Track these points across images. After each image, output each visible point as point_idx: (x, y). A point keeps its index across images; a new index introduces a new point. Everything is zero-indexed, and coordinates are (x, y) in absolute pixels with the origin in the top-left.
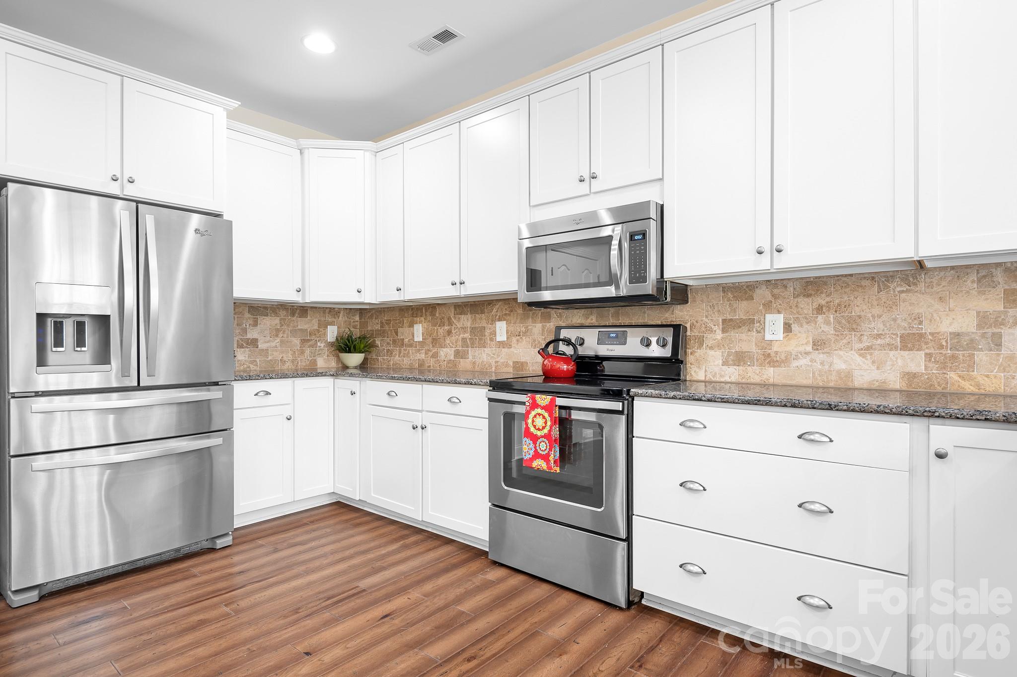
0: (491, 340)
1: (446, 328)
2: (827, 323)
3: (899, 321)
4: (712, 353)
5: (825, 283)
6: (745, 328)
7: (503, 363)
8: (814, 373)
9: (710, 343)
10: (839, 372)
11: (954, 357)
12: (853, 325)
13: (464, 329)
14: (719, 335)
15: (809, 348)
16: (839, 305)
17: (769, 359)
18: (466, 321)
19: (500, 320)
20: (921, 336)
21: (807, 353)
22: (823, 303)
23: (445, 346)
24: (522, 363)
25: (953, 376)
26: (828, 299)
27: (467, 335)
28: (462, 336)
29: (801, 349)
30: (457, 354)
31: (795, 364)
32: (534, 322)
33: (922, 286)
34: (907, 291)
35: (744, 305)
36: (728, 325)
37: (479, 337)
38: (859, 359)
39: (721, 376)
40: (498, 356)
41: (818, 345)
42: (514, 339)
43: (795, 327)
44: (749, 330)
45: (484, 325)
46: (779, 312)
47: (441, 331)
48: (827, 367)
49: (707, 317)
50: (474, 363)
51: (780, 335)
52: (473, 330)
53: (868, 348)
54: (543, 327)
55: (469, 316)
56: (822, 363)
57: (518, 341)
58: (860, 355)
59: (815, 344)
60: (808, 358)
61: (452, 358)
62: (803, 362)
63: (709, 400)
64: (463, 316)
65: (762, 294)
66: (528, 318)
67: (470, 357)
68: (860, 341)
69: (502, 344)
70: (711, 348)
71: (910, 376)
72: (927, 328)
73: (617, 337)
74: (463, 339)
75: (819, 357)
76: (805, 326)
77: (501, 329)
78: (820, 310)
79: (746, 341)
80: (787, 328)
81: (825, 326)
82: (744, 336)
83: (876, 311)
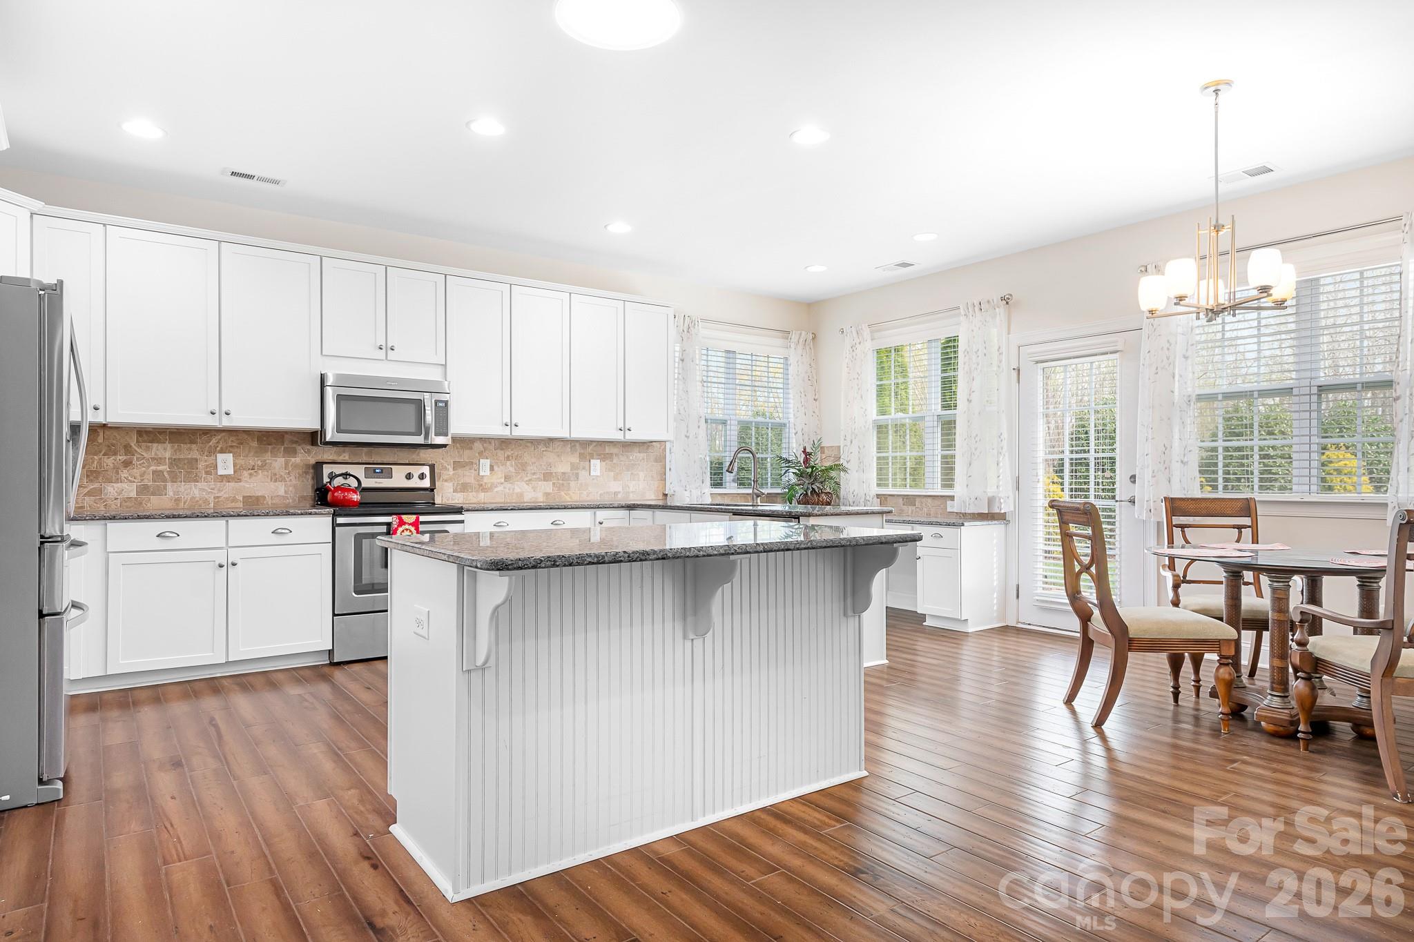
0: (208, 473)
1: (121, 458)
2: (512, 466)
3: (543, 466)
4: (446, 484)
5: (510, 443)
6: (467, 468)
7: (227, 499)
8: (505, 496)
9: (445, 477)
10: (517, 494)
11: (563, 484)
12: (523, 467)
13: (159, 461)
14: (451, 472)
15: (503, 480)
16: (517, 456)
17: (482, 488)
18: (165, 451)
19: (222, 451)
20: (551, 473)
21: (502, 483)
22: (510, 454)
23: (118, 480)
24: (258, 498)
25: (563, 493)
26: (512, 452)
27: (164, 468)
28: (152, 468)
29: (498, 481)
30: (143, 490)
31: (496, 490)
32: (274, 455)
33: (551, 449)
34: (546, 451)
35: (467, 452)
36: (457, 465)
37: (185, 470)
38: (526, 487)
39: (452, 500)
40: (219, 491)
41: (507, 478)
42: (246, 473)
43: (496, 468)
44: (470, 469)
45: (199, 457)
46: (487, 458)
47: (109, 462)
48: (511, 490)
49: (442, 459)
50: (177, 500)
51: (488, 472)
52: (174, 462)
53: (530, 480)
54: (286, 464)
55: (168, 446)
56: (509, 489)
57: (251, 474)
58: (527, 484)
59: (505, 478)
60: (502, 486)
61: (133, 494)
62: (500, 488)
63: (512, 509)
64: (155, 445)
65: (478, 446)
66: (266, 451)
67: (170, 493)
68: (527, 476)
69: (227, 478)
70: (446, 481)
71: (547, 494)
72: (554, 470)
73: (382, 472)
74: (154, 472)
75: (508, 485)
76: (501, 467)
77: (225, 463)
78: (508, 458)
79: (468, 476)
80: (492, 468)
81: (510, 467)
82: (467, 473)
83: (533, 460)
